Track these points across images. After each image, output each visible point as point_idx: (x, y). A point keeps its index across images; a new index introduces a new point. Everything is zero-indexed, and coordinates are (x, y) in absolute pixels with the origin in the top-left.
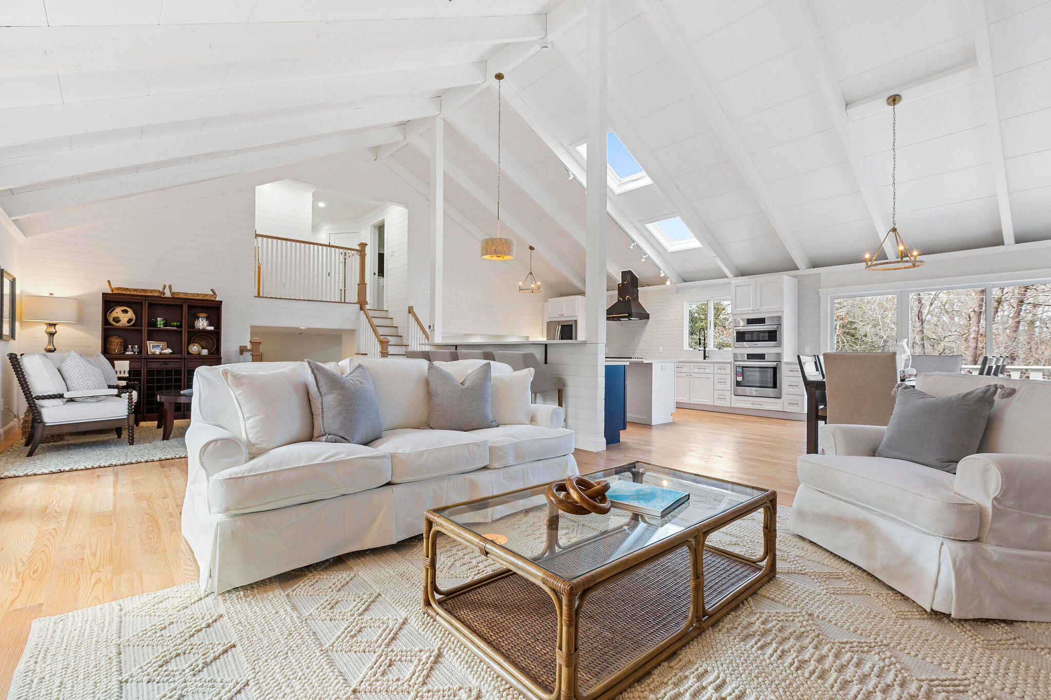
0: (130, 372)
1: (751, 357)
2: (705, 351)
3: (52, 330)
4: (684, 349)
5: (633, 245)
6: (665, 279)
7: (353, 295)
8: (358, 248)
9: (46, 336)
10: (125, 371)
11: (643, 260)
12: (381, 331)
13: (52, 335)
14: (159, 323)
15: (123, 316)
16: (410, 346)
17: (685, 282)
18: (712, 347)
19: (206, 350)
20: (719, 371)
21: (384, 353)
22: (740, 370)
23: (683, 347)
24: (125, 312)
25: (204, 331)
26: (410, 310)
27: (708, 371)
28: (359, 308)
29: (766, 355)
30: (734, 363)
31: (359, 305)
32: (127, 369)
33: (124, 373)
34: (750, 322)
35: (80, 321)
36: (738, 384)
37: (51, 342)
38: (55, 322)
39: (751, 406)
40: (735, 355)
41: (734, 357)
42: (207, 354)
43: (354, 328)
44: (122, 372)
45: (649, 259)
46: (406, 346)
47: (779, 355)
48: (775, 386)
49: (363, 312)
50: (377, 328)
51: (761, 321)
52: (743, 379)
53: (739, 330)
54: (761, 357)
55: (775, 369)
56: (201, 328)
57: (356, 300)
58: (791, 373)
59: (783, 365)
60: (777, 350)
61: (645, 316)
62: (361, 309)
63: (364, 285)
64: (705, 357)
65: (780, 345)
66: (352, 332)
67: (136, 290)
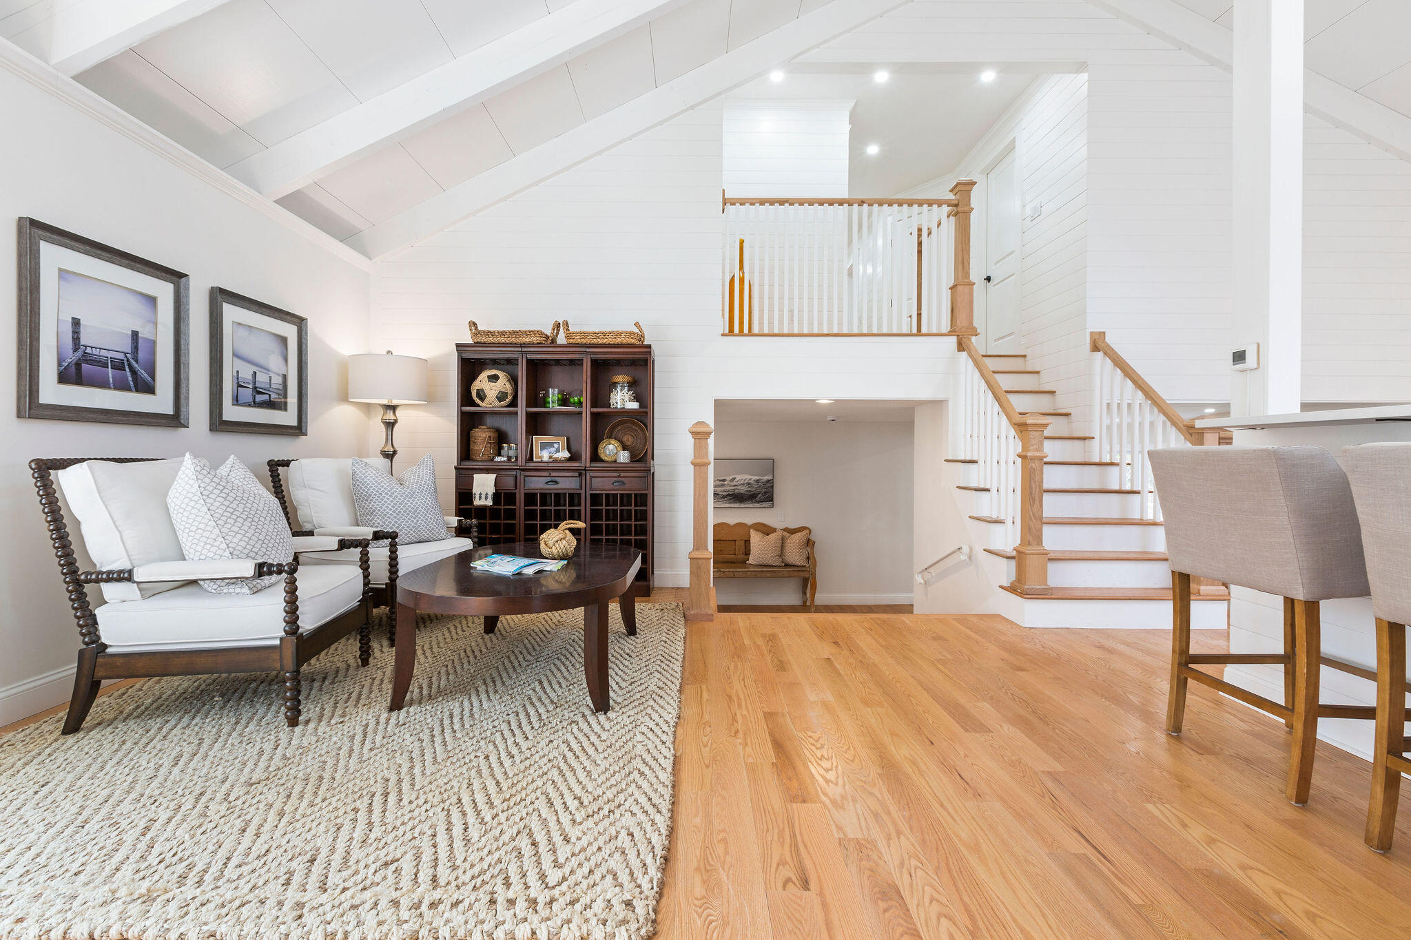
0: (496, 497)
3: (390, 416)
7: (938, 314)
8: (951, 196)
9: (383, 427)
10: (487, 494)
12: (1019, 403)
13: (390, 425)
14: (550, 400)
15: (491, 387)
16: (1096, 442)
19: (626, 454)
21: (1033, 459)
24: (494, 378)
25: (625, 412)
26: (1098, 344)
28: (955, 345)
31: (954, 339)
32: (491, 490)
33: (486, 498)
35: (430, 398)
37: (390, 438)
38: (395, 402)
42: (627, 460)
43: (940, 397)
44: (483, 497)
46: (1085, 439)
49: (964, 354)
50: (1010, 397)
56: (619, 407)
57: (945, 327)
62: (961, 347)
63: (966, 289)
66: (937, 406)
67: (503, 333)
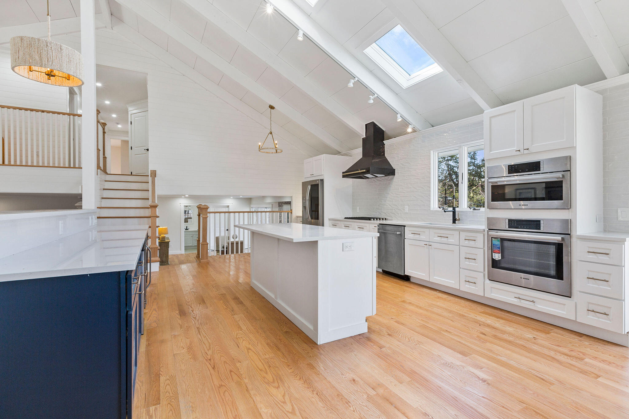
1: (514, 224)
2: (454, 213)
4: (432, 209)
5: (352, 81)
6: (406, 124)
11: (372, 101)
17: (433, 126)
18: (466, 206)
20: (467, 242)
22: (497, 243)
23: (430, 207)
27: (451, 240)
29: (542, 222)
30: (488, 232)
34: (514, 169)
36: (495, 264)
39: (516, 302)
40: (490, 221)
41: (489, 224)
45: (379, 100)
47: (567, 223)
48: (559, 275)
51: (535, 167)
52: (503, 257)
53: (496, 182)
54: (535, 225)
55: (559, 247)
58: (592, 257)
59: (574, 240)
60: (562, 215)
61: (391, 172)
64: (454, 221)
65: (568, 206)
